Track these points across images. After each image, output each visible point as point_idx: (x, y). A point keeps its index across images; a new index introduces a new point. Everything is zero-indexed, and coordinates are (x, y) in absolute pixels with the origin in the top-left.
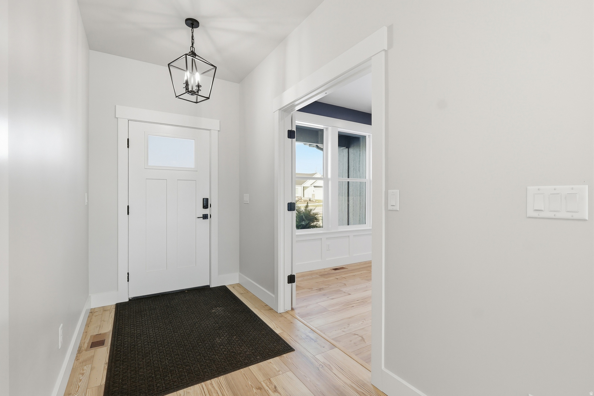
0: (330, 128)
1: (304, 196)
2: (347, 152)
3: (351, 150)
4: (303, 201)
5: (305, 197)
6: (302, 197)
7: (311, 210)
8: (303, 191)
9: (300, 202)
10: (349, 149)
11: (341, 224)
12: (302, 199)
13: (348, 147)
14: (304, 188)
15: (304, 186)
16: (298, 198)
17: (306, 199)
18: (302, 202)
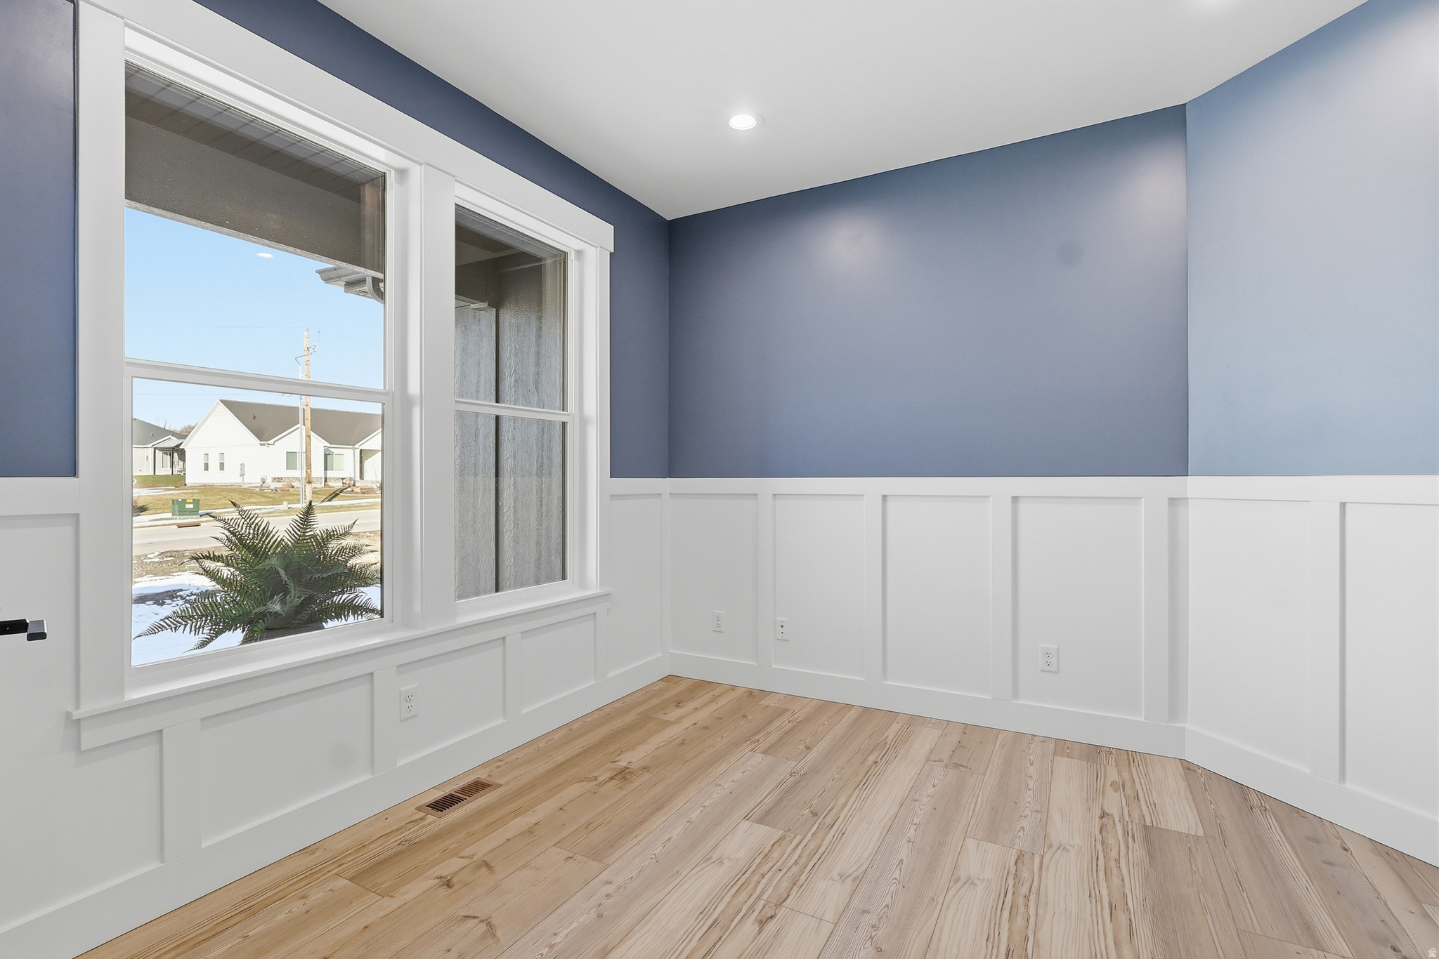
0: (416, 172)
1: (361, 477)
2: (494, 319)
3: (507, 317)
4: (358, 490)
5: (366, 477)
6: (358, 478)
7: (330, 536)
8: (361, 462)
9: (349, 492)
10: (501, 312)
11: (467, 589)
12: (357, 485)
13: (497, 304)
14: (363, 455)
15: (362, 447)
16: (344, 481)
17: (369, 485)
18: (357, 493)
